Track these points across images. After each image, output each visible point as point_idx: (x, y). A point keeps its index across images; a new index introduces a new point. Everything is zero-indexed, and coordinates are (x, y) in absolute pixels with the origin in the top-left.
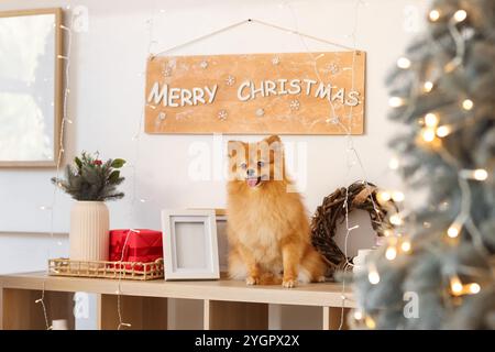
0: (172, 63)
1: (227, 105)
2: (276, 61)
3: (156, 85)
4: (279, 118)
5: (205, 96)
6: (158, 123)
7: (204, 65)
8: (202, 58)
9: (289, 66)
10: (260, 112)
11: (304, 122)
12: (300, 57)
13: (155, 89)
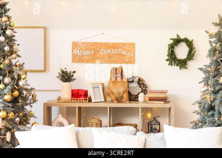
0: (80, 44)
1: (97, 56)
2: (111, 45)
3: (76, 50)
4: (112, 59)
5: (91, 53)
6: (76, 60)
7: (90, 45)
8: (89, 43)
9: (114, 46)
10: (106, 58)
11: (119, 60)
12: (117, 44)
13: (75, 51)
